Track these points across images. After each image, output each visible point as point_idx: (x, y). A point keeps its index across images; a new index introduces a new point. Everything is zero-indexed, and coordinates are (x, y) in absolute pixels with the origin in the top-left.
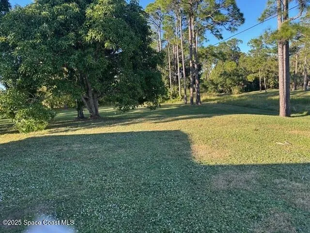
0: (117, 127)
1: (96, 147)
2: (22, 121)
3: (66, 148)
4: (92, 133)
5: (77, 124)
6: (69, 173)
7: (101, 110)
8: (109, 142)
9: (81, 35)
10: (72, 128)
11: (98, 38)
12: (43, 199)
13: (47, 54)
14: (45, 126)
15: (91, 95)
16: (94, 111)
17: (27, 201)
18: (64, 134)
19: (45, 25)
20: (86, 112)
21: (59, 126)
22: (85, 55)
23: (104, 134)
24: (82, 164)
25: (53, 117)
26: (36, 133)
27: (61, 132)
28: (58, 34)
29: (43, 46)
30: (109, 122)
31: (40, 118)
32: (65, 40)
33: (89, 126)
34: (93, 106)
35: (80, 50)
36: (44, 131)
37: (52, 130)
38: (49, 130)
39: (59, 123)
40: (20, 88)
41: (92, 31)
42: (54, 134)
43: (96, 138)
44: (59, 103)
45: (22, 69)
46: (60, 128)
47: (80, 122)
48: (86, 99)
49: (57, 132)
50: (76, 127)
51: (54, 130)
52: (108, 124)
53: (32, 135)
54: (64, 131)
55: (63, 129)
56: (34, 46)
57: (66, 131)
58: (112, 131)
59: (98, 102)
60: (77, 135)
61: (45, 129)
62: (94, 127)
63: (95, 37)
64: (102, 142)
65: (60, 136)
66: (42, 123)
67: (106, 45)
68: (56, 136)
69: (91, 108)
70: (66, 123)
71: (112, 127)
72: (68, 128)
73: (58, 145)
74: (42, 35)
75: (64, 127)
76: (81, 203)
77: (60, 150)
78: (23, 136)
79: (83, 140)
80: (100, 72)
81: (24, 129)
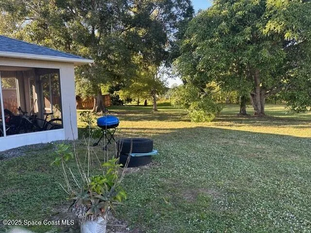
0: (288, 129)
1: (264, 147)
2: (194, 112)
3: (232, 142)
4: (258, 132)
5: (241, 120)
6: (237, 167)
7: (268, 108)
8: (278, 144)
9: (257, 28)
10: (236, 123)
11: (279, 29)
12: (214, 184)
13: (223, 51)
14: (211, 119)
15: (258, 91)
16: (260, 109)
17: (201, 182)
18: (229, 128)
19: (224, 23)
20: (250, 109)
21: (223, 120)
22: (259, 49)
23: (271, 134)
24: (249, 161)
25: (219, 111)
26: (204, 124)
27: (225, 126)
28: (235, 30)
29: (219, 44)
30: (276, 122)
31: (208, 110)
32: (241, 35)
33: (253, 124)
34: (259, 103)
35: (254, 44)
36: (210, 123)
37: (217, 123)
38: (215, 123)
39: (223, 117)
40: (195, 83)
41: (271, 22)
42: (219, 127)
43: (263, 137)
44: (222, 99)
45: (199, 66)
46: (224, 122)
47: (244, 118)
48: (253, 95)
49: (222, 126)
50: (241, 123)
51: (218, 123)
52: (276, 124)
53: (200, 124)
54: (228, 126)
55: (228, 123)
56: (211, 45)
57: (230, 126)
58: (281, 133)
59: (265, 99)
60: (242, 132)
61: (211, 121)
62: (259, 125)
63: (275, 28)
64: (271, 143)
65: (225, 129)
66: (209, 115)
67: (286, 36)
68: (221, 129)
69: (256, 106)
70: (230, 118)
71: (282, 129)
72: (232, 123)
73: (223, 138)
74: (220, 34)
75: (228, 121)
76: (251, 200)
77: (226, 143)
78: (193, 125)
79: (249, 138)
80: (274, 66)
81: (195, 119)
